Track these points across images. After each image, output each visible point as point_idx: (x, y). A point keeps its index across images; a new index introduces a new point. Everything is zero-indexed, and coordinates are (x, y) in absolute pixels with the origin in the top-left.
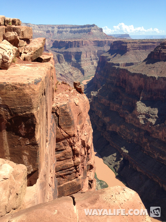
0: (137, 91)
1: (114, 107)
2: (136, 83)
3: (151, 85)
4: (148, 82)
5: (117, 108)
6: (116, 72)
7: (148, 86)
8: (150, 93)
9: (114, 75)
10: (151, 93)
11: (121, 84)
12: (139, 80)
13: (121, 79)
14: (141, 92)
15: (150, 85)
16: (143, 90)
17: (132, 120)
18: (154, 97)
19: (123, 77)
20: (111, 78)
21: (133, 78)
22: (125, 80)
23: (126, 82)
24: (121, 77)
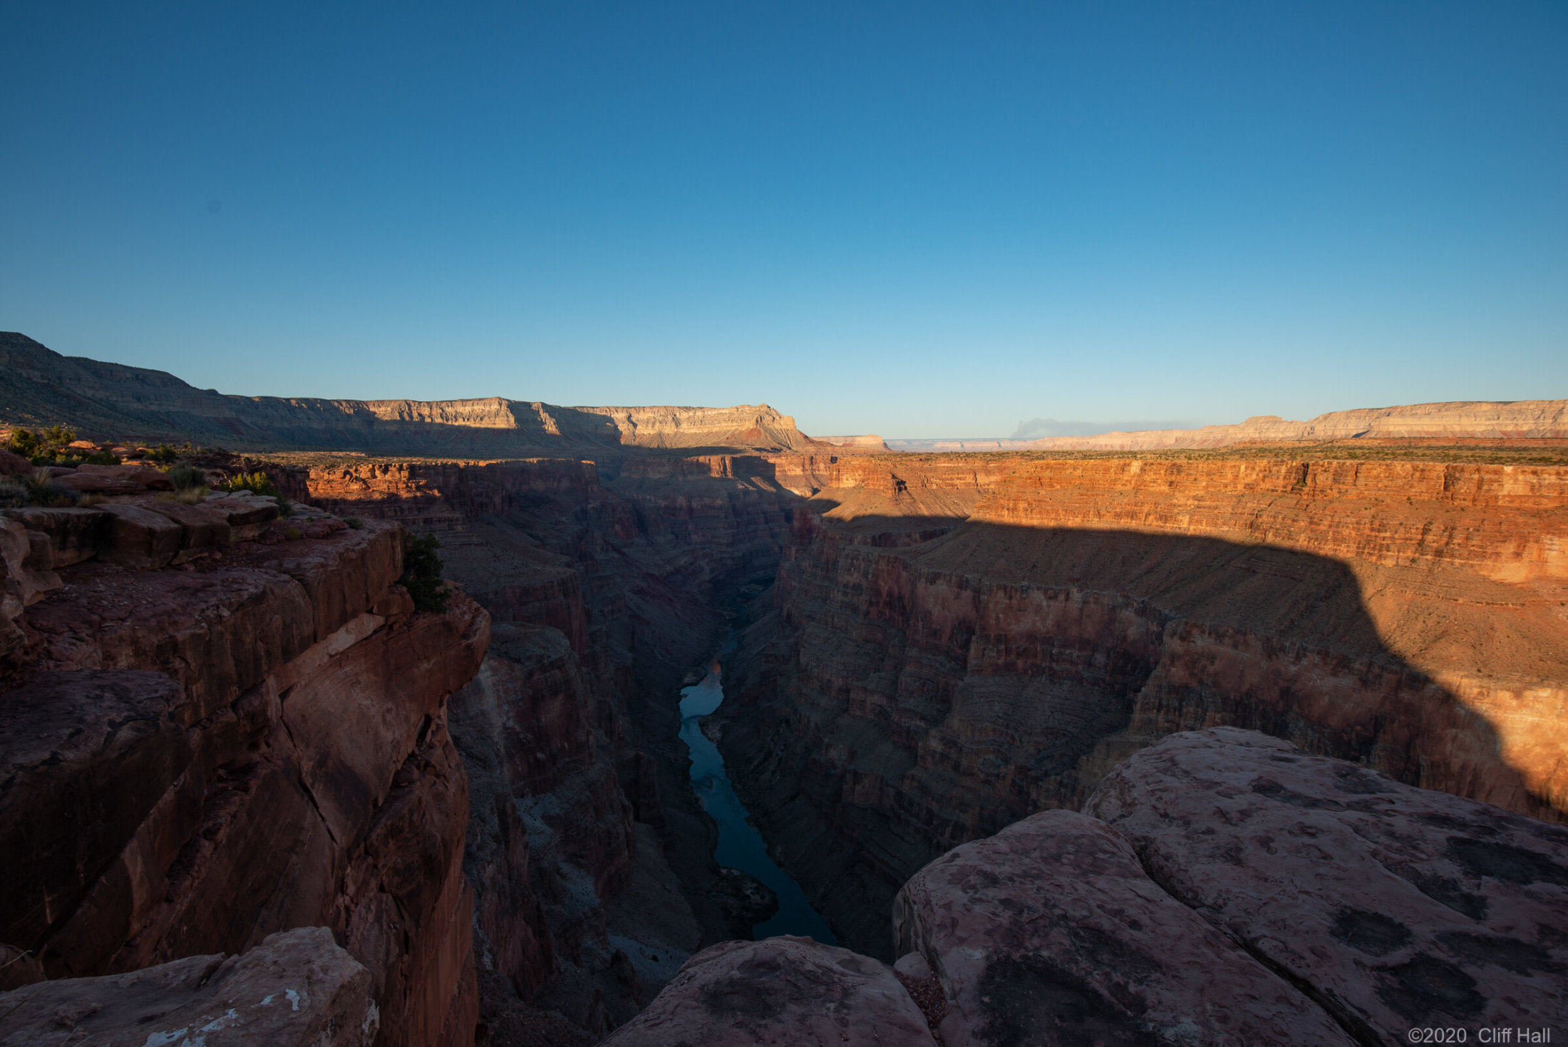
0: (950, 638)
1: (864, 701)
2: (943, 608)
3: (1001, 616)
4: (991, 605)
5: (880, 706)
6: (862, 566)
7: (992, 622)
8: (1003, 647)
9: (854, 578)
10: (1006, 648)
11: (887, 611)
12: (957, 597)
13: (884, 595)
14: (968, 641)
15: (998, 619)
16: (974, 638)
17: (944, 757)
18: (1020, 663)
19: (890, 588)
20: (849, 590)
21: (932, 588)
22: (901, 597)
23: (904, 607)
24: (882, 584)
